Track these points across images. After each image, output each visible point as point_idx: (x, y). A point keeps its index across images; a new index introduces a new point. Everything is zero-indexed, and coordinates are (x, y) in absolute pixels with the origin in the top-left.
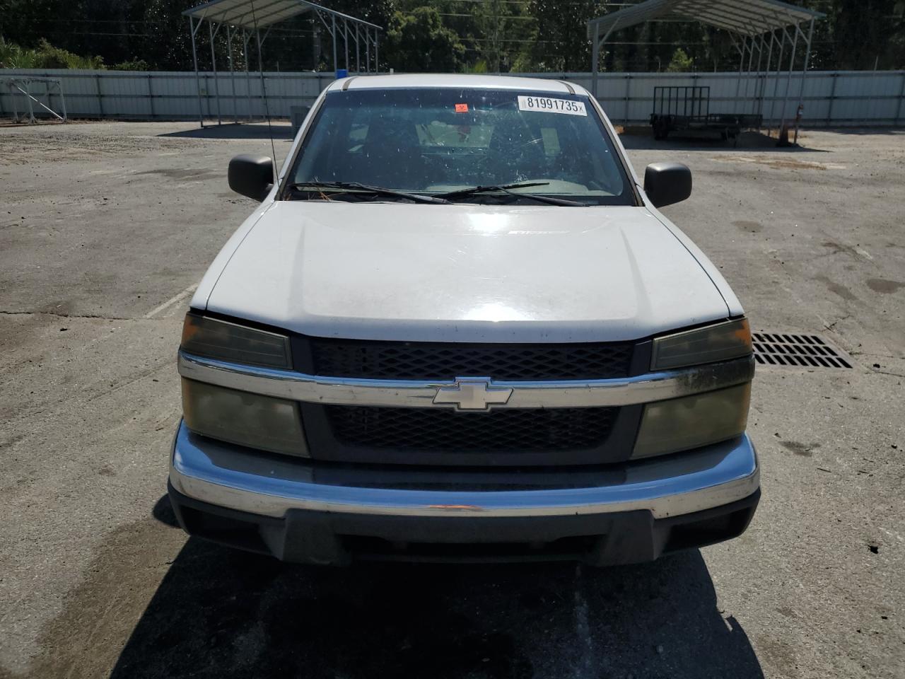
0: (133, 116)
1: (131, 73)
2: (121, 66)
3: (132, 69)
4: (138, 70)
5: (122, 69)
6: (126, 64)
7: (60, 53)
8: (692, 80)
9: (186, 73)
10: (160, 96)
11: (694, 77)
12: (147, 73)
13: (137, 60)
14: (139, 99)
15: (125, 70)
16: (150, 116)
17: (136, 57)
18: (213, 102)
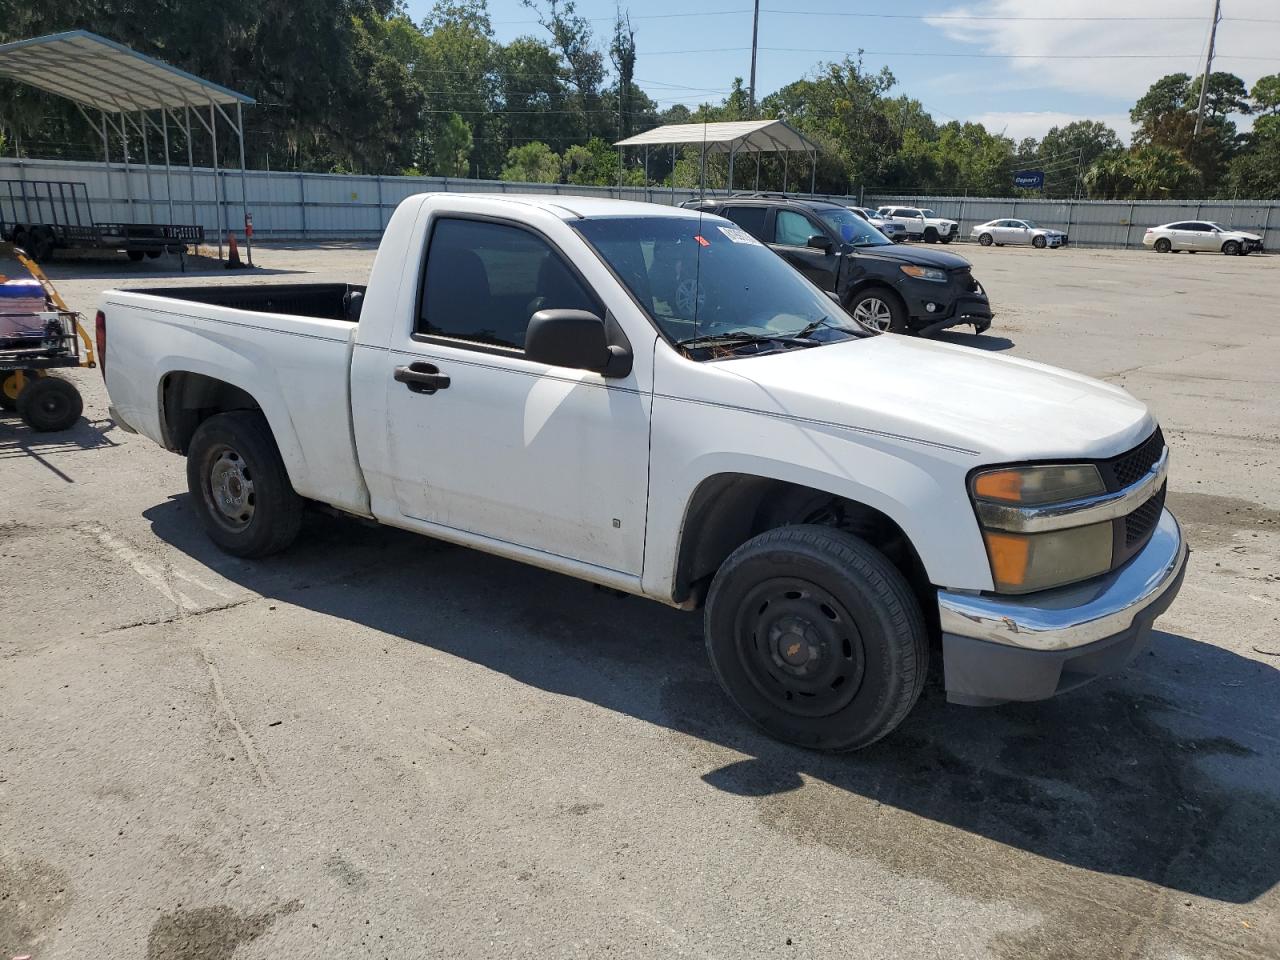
8: (16, 170)
11: (18, 165)
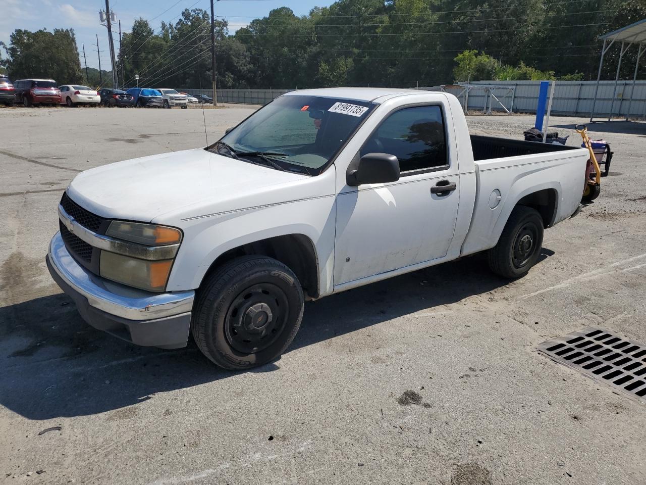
0: (563, 112)
1: (569, 82)
2: (565, 77)
3: (572, 79)
4: (577, 80)
5: (565, 80)
6: (569, 76)
7: (530, 70)
9: (610, 82)
10: (585, 99)
12: (581, 82)
13: (578, 73)
14: (570, 101)
15: (566, 80)
16: (574, 112)
17: (577, 71)
18: (626, 103)
